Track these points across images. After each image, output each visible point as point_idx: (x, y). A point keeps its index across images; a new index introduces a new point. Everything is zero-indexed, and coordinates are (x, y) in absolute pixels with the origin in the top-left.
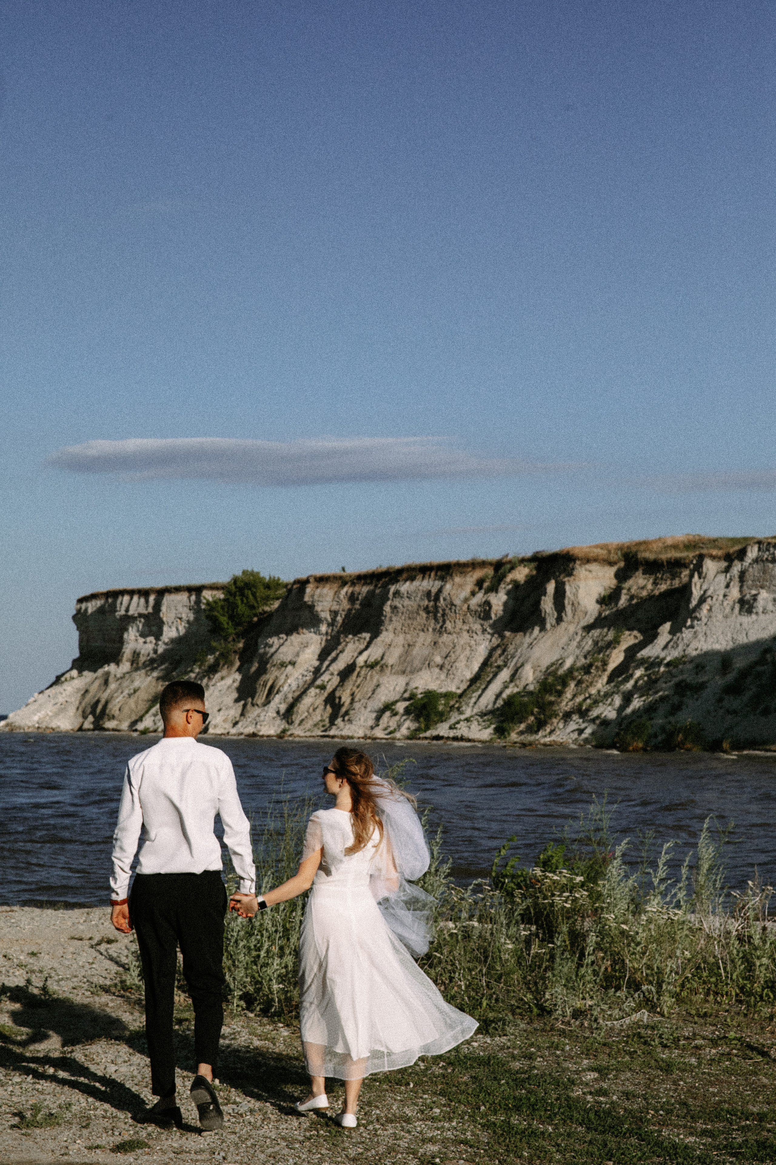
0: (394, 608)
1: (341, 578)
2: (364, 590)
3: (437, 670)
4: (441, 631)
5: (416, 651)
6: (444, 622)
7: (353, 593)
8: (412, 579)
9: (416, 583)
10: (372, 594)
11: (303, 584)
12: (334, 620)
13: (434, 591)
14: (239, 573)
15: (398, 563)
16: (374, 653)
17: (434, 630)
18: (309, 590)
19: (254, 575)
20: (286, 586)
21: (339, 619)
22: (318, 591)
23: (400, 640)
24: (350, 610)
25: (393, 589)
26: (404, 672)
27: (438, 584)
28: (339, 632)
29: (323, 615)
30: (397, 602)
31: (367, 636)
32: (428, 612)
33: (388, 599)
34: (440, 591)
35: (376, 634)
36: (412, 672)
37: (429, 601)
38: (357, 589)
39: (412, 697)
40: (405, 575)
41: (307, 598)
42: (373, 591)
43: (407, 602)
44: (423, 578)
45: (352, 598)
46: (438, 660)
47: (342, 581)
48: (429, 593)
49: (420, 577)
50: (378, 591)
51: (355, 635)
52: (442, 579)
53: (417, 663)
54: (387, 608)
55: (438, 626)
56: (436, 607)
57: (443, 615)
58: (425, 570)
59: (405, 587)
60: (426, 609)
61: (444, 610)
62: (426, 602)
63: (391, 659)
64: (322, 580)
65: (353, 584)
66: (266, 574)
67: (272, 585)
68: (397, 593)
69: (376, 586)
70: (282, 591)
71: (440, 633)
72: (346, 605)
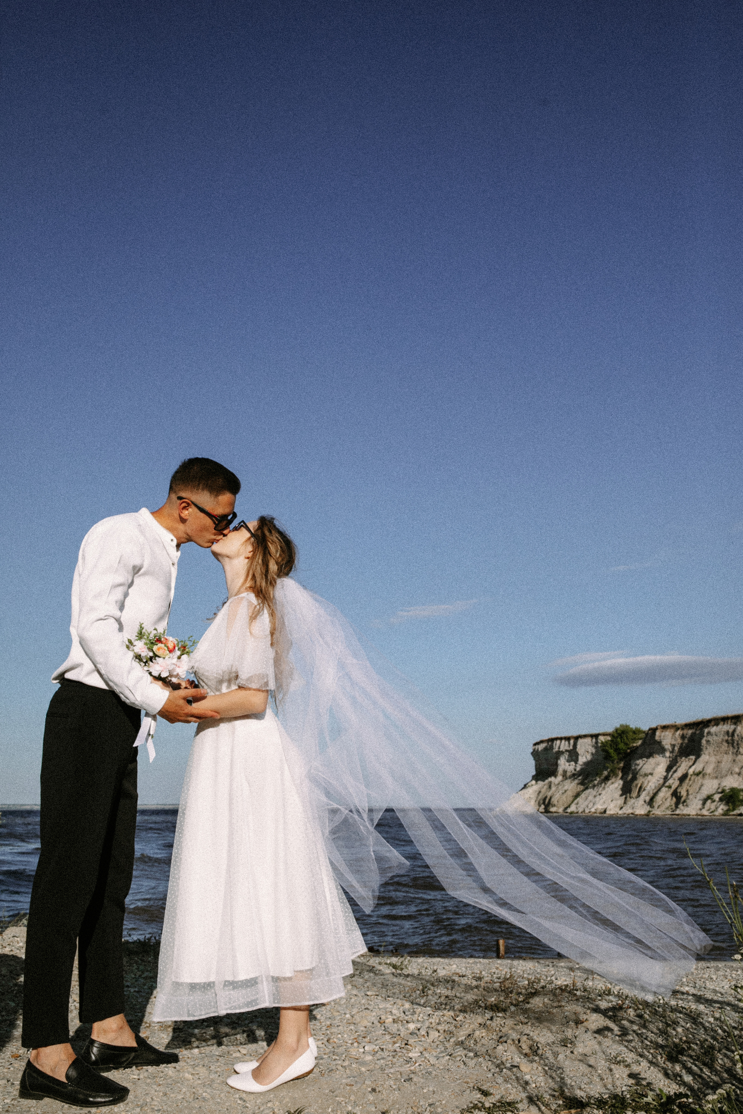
0: (708, 742)
1: (676, 726)
2: (690, 732)
3: (736, 776)
4: (737, 753)
5: (723, 765)
6: (738, 748)
7: (683, 735)
8: (717, 724)
9: (720, 727)
10: (693, 734)
11: (654, 730)
12: (673, 749)
13: (731, 731)
14: (618, 726)
15: (708, 716)
16: (698, 767)
17: (733, 753)
18: (658, 733)
19: (627, 726)
20: (644, 732)
21: (676, 749)
22: (663, 734)
23: (713, 759)
24: (682, 744)
25: (706, 731)
26: (716, 778)
27: (733, 727)
28: (676, 756)
29: (666, 747)
30: (710, 738)
31: (693, 757)
32: (728, 743)
33: (704, 736)
34: (734, 731)
35: (698, 756)
36: (722, 777)
37: (728, 736)
38: (685, 732)
39: (723, 791)
40: (713, 723)
41: (657, 738)
42: (695, 733)
43: (715, 738)
44: (724, 724)
45: (683, 737)
46: (737, 770)
47: (676, 728)
48: (728, 733)
49: (722, 723)
50: (698, 732)
51: (686, 757)
52: (735, 724)
53: (724, 772)
54: (704, 741)
55: (735, 751)
56: (733, 740)
57: (738, 744)
58: (724, 719)
59: (713, 729)
60: (727, 741)
61: (738, 741)
62: (726, 737)
63: (709, 770)
64: (665, 728)
65: (683, 729)
66: (633, 726)
67: (637, 732)
68: (709, 733)
69: (696, 730)
70: (643, 735)
71: (737, 755)
72: (680, 741)
